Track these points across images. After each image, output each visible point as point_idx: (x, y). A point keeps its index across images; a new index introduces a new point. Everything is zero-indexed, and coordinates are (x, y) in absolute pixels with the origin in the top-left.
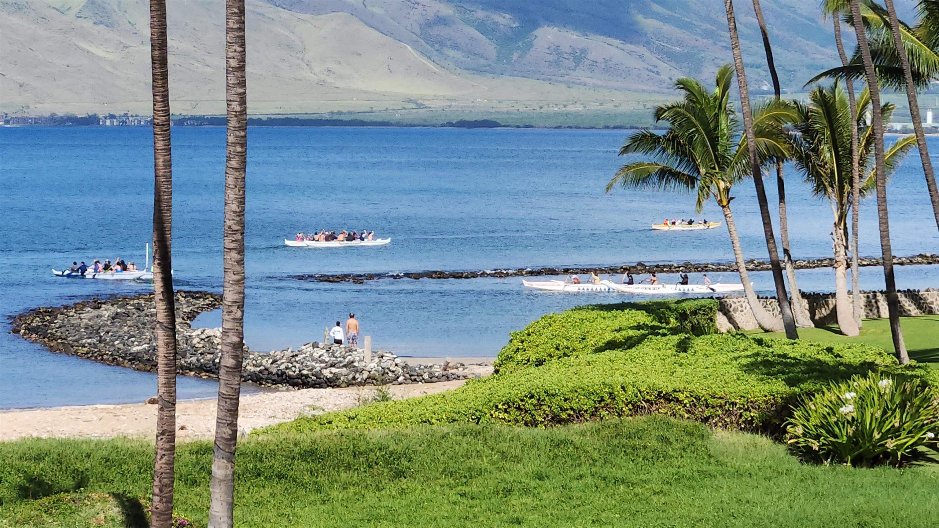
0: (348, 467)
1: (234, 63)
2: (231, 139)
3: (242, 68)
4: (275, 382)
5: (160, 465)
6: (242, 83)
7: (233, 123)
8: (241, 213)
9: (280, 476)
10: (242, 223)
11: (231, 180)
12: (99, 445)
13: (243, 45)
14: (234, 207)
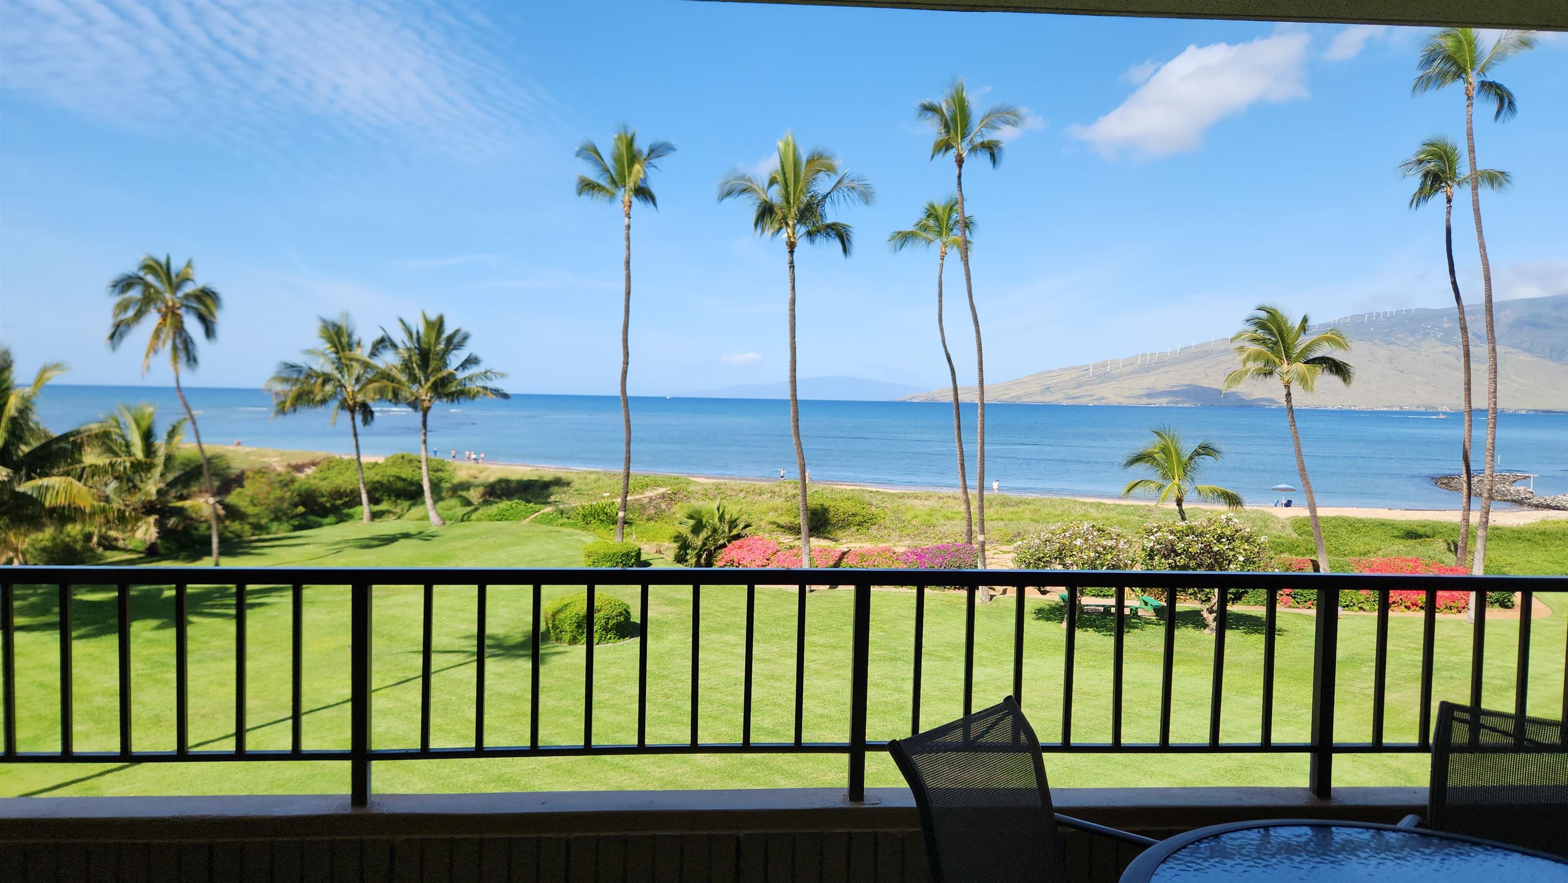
0: (1560, 539)
1: (1492, 390)
2: (1490, 417)
3: (1495, 391)
4: (1545, 508)
5: (1462, 530)
6: (1495, 397)
7: (1491, 411)
8: (1493, 443)
9: (1529, 540)
10: (1493, 447)
11: (1489, 431)
12: (1451, 523)
13: (1496, 384)
14: (1490, 441)
